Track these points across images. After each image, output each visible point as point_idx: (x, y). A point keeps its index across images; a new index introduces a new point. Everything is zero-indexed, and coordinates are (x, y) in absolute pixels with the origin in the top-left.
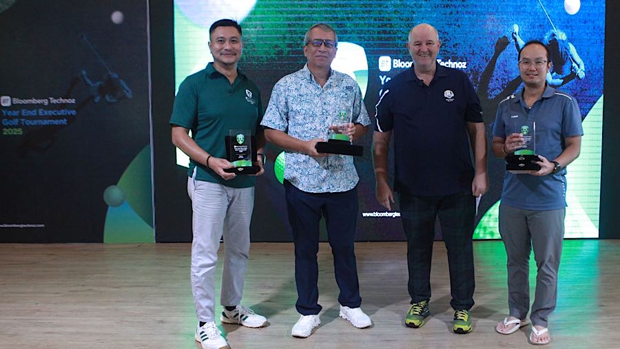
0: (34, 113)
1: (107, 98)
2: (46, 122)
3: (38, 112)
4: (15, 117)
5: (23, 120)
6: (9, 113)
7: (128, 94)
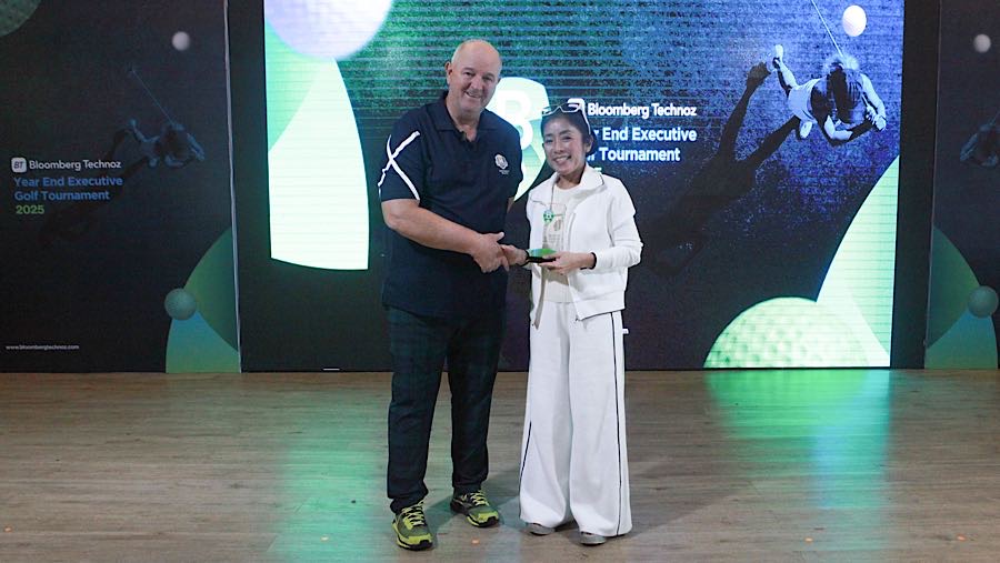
0: (60, 182)
1: (168, 159)
2: (79, 196)
3: (66, 181)
4: (34, 189)
5: (45, 193)
6: (25, 183)
7: (199, 155)
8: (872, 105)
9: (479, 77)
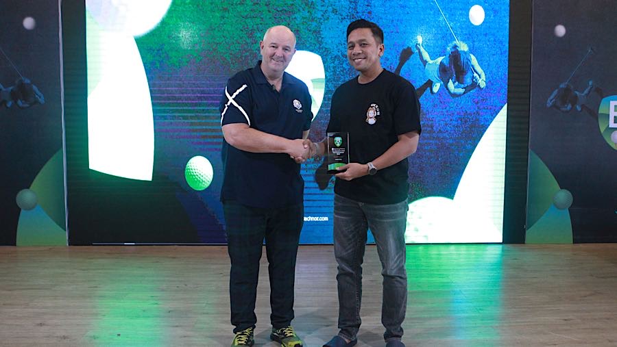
7: (40, 100)
8: (477, 73)
9: (280, 48)
